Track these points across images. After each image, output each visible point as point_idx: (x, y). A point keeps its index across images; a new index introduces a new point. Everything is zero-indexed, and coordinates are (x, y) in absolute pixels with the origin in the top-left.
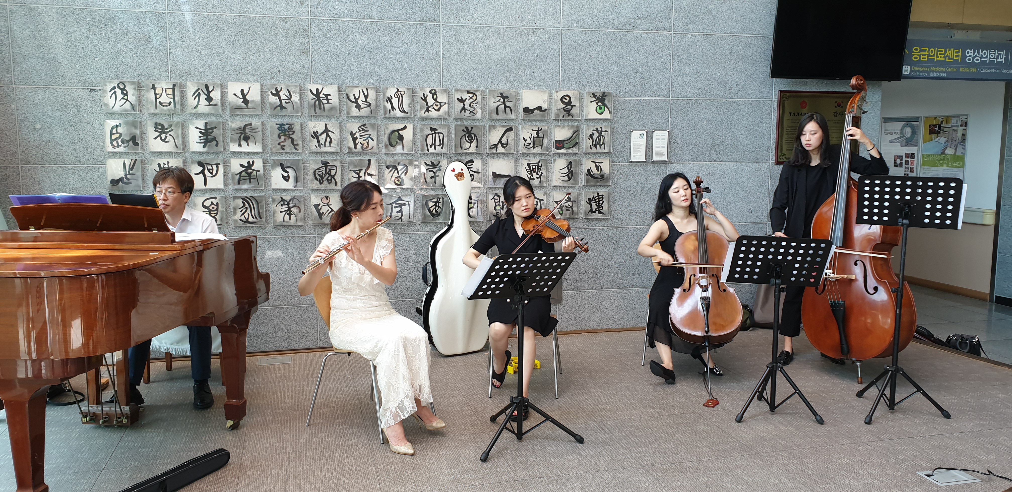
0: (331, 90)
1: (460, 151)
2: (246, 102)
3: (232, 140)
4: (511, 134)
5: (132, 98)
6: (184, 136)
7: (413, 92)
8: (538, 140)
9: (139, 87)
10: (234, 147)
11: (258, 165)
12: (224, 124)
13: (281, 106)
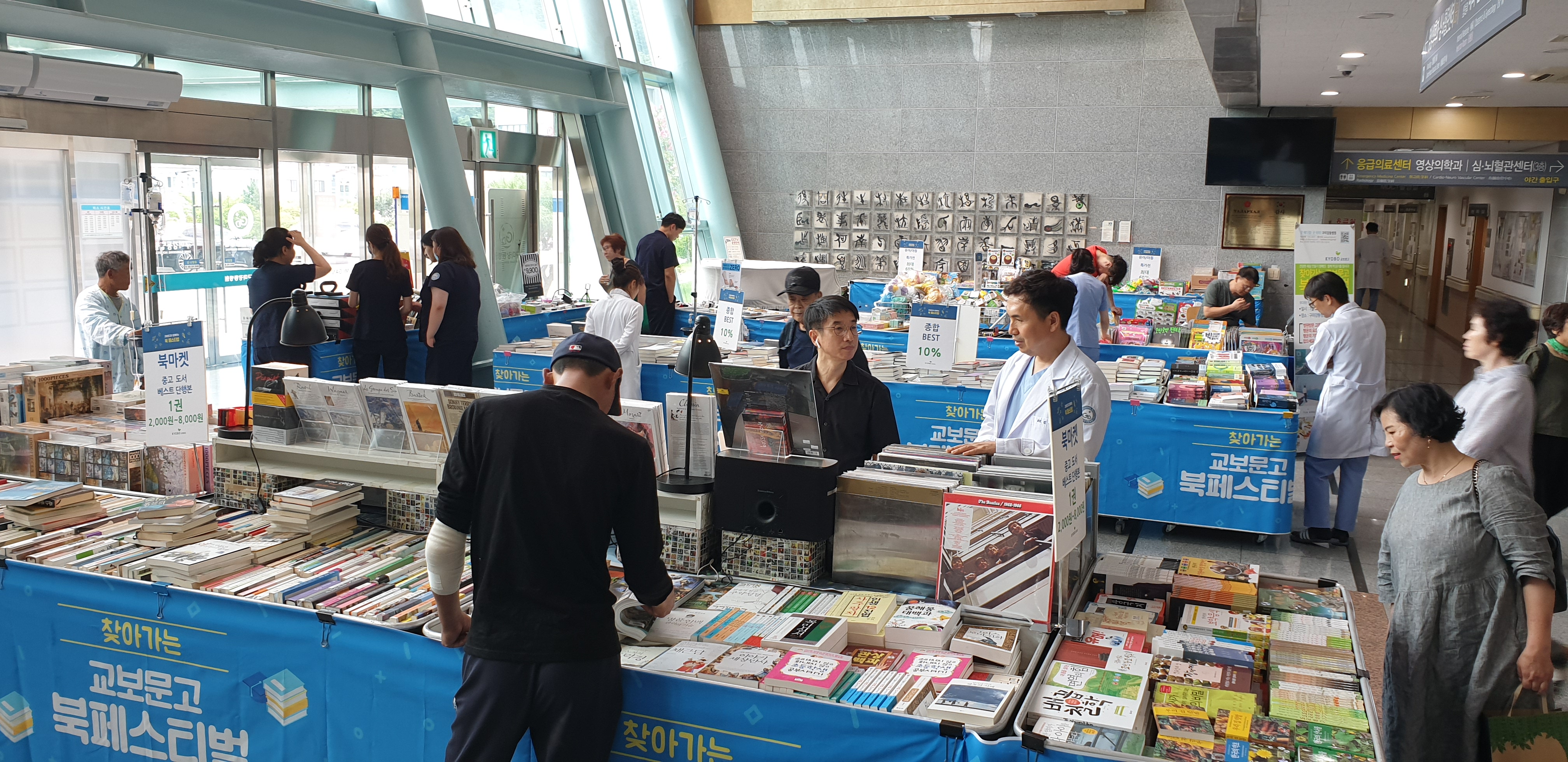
0: (907, 195)
1: (981, 231)
2: (862, 201)
3: (854, 223)
4: (1016, 221)
5: (808, 199)
6: (831, 219)
7: (955, 194)
8: (1033, 226)
9: (811, 192)
10: (855, 227)
11: (866, 237)
12: (851, 213)
13: (880, 204)
